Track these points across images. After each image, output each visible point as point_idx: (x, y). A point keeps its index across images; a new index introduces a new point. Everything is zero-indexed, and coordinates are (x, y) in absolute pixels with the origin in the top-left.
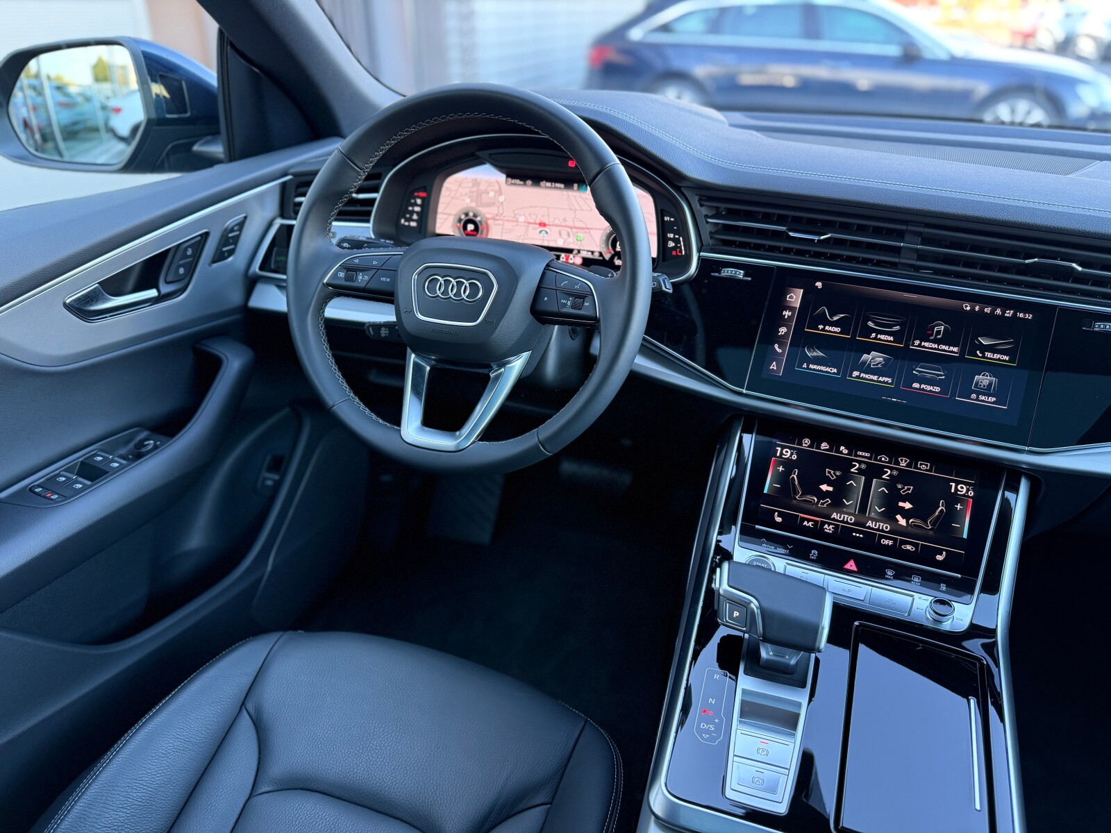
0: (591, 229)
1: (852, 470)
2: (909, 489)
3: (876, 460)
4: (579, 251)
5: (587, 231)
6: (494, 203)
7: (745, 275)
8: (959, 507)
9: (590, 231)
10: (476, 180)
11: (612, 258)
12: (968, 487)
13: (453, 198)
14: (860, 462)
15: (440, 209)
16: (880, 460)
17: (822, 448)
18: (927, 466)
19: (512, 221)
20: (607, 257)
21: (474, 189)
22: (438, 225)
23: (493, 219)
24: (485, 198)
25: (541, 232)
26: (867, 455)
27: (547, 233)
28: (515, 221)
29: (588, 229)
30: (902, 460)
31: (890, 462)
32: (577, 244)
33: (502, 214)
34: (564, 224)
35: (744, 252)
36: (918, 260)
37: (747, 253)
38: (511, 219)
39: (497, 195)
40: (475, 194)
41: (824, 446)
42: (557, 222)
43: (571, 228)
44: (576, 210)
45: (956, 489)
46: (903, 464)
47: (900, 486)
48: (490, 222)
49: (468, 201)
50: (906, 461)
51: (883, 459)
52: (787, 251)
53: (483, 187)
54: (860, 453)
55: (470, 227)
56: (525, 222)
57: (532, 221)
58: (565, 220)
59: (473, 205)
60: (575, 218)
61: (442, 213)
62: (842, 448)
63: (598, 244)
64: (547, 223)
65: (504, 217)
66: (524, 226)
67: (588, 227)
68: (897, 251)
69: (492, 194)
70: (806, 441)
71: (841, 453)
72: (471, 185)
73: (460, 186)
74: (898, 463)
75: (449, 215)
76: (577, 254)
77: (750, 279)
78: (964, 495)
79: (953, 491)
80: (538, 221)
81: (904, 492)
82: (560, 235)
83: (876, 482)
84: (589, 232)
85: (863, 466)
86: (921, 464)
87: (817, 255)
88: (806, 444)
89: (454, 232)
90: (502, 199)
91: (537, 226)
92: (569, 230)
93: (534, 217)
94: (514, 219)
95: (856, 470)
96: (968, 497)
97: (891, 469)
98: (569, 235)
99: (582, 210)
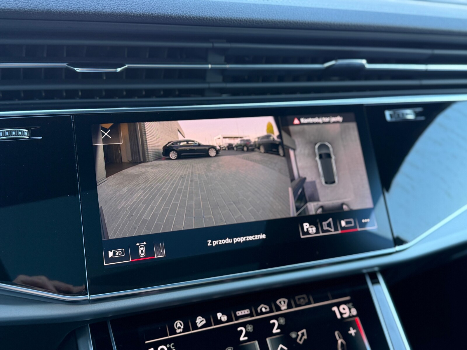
1: (242, 338)
2: (303, 334)
3: (258, 314)
7: (31, 134)
8: (352, 332)
12: (348, 305)
14: (244, 325)
16: (262, 313)
17: (199, 325)
18: (304, 298)
26: (247, 312)
30: (280, 302)
31: (271, 311)
35: (18, 104)
36: (225, 81)
37: (22, 104)
41: (200, 321)
45: (341, 314)
46: (284, 307)
47: (293, 335)
50: (284, 302)
51: (264, 310)
52: (72, 94)
54: (239, 313)
62: (219, 315)
68: (201, 75)
70: (179, 325)
71: (221, 322)
74: (278, 309)
77: (41, 138)
78: (350, 317)
79: (339, 316)
81: (300, 340)
83: (271, 340)
85: (250, 328)
86: (299, 299)
87: (110, 94)
88: (179, 328)
95: (244, 336)
96: (353, 316)
97: (276, 317)
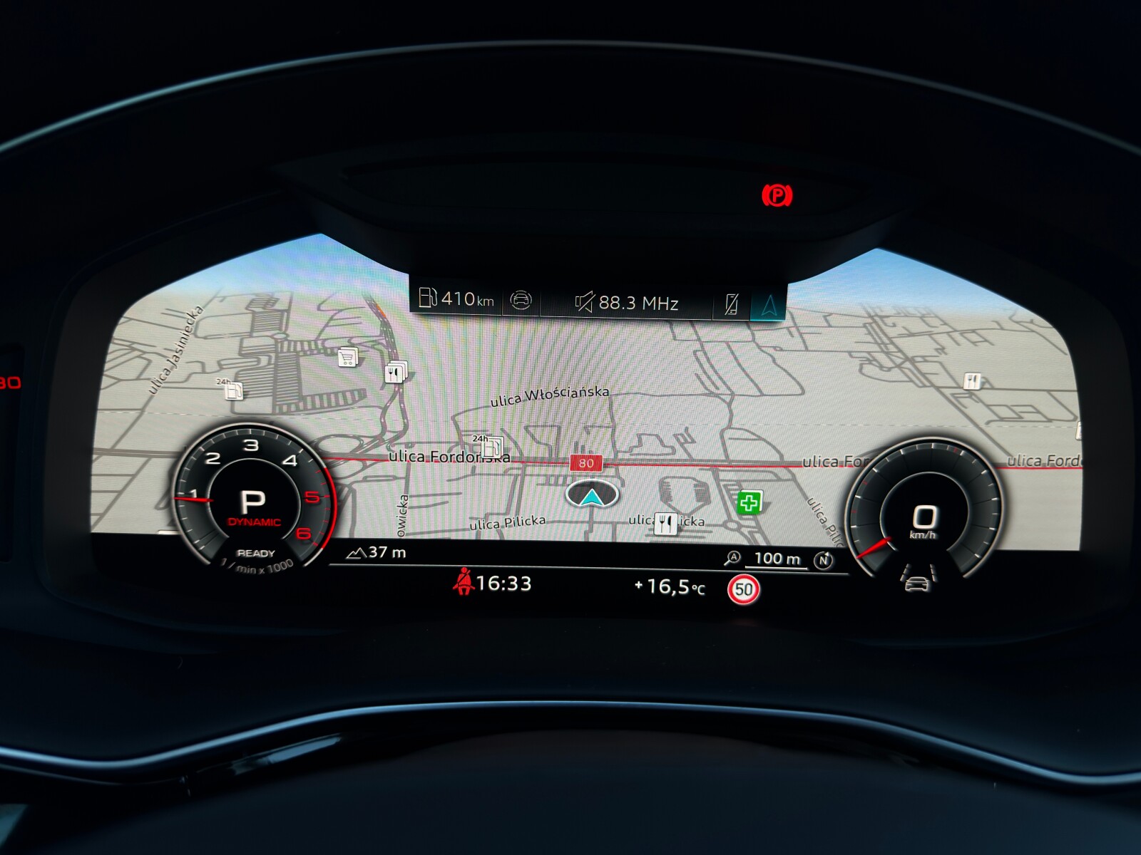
0: (798, 465)
4: (749, 554)
5: (782, 472)
6: (362, 394)
9: (794, 470)
10: (270, 301)
11: (890, 571)
13: (159, 384)
15: (101, 438)
19: (448, 458)
20: (869, 565)
21: (262, 340)
22: (97, 503)
23: (360, 456)
24: (315, 375)
25: (577, 494)
27: (607, 494)
28: (462, 458)
29: (787, 466)
32: (738, 530)
33: (400, 435)
34: (680, 454)
38: (443, 449)
39: (373, 356)
40: (264, 360)
42: (651, 447)
43: (714, 466)
44: (733, 395)
48: (344, 470)
49: (234, 391)
53: (302, 329)
55: (251, 499)
56: (506, 457)
57: (542, 452)
58: (685, 438)
59: (261, 406)
60: (729, 427)
61: (112, 452)
63: (832, 520)
64: (607, 454)
65: (409, 445)
66: (505, 473)
67: (788, 458)
69: (347, 357)
72: (244, 323)
73: (191, 330)
75: (149, 455)
76: (740, 566)
80: (566, 452)
82: (666, 496)
84: (794, 479)
89: (172, 524)
90: (397, 371)
91: (566, 470)
92: (706, 476)
93: (549, 436)
94: (457, 451)
98: (703, 495)
99: (762, 395)
